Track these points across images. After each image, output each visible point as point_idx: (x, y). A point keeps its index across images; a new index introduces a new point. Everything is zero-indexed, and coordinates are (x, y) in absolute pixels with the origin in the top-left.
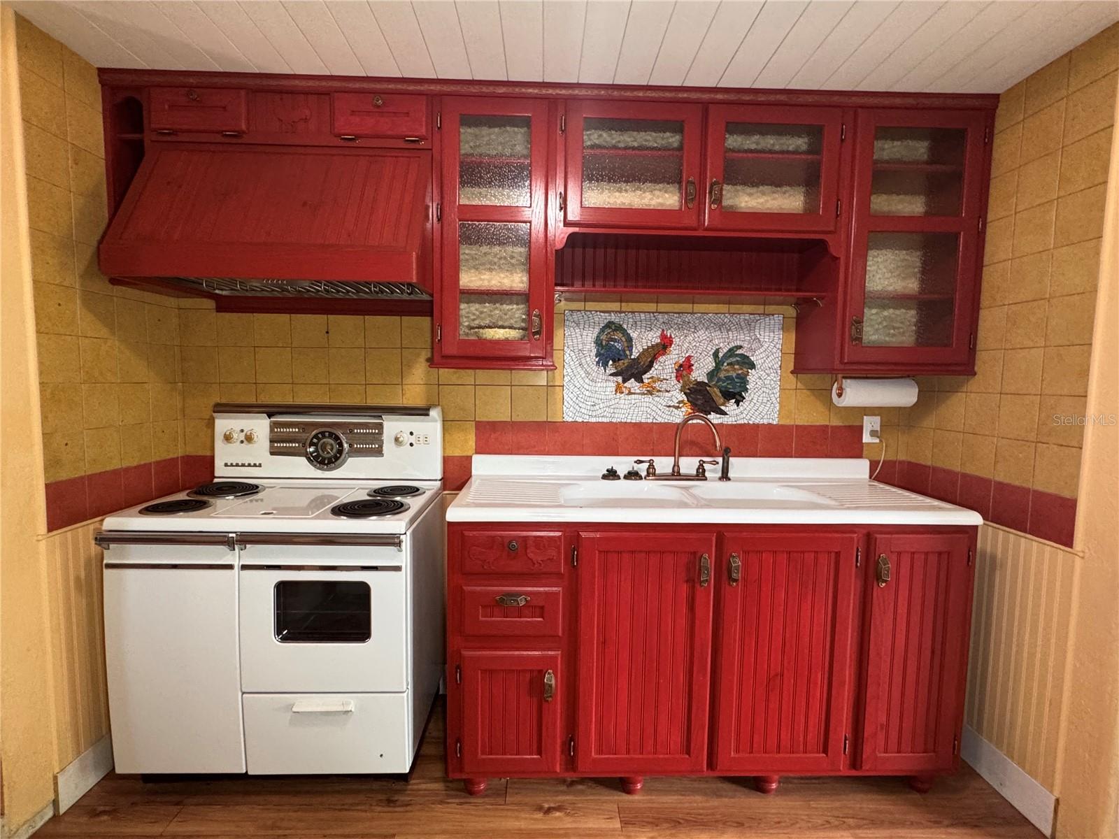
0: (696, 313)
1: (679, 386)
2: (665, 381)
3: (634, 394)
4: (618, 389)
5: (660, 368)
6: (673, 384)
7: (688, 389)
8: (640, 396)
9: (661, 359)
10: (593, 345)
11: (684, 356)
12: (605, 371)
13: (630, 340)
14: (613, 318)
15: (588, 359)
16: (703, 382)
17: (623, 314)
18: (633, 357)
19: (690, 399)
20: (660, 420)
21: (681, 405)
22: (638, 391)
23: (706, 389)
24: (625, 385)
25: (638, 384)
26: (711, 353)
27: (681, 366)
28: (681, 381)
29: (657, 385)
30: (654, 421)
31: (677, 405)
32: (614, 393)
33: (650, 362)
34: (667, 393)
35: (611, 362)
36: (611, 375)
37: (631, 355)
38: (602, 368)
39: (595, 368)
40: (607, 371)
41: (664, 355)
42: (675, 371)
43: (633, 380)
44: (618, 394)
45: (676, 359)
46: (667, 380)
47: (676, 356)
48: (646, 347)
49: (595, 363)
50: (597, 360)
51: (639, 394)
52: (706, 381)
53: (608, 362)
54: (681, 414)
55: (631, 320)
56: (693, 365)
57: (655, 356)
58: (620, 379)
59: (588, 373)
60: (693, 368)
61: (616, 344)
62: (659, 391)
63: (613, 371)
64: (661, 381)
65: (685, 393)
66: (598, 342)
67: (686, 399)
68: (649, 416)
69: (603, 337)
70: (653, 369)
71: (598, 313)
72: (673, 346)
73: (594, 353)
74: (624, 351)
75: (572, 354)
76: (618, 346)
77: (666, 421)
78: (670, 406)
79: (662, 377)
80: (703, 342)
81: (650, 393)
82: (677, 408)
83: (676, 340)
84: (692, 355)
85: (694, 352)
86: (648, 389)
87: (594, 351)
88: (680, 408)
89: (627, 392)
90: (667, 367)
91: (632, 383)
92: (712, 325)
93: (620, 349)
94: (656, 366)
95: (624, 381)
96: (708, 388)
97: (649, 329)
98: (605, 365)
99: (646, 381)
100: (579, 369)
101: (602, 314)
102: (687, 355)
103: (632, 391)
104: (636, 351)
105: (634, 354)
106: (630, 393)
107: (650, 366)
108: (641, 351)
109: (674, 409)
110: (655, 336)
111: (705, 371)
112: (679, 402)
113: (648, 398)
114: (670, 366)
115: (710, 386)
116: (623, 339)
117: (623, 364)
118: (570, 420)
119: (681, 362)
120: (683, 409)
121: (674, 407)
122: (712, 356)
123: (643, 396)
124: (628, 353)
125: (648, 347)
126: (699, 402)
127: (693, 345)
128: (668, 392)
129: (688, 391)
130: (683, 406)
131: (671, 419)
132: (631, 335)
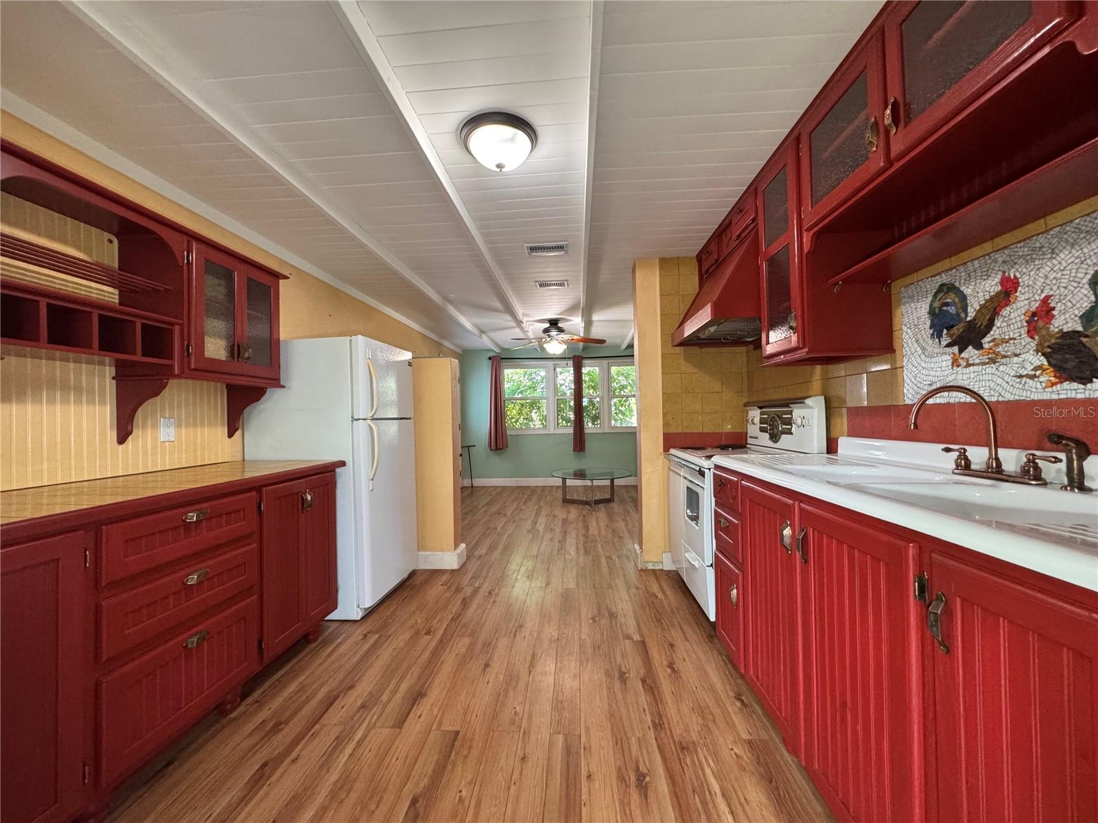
0: (1051, 229)
1: (1033, 344)
2: (1012, 342)
3: (973, 365)
4: (955, 363)
5: (1005, 324)
6: (1023, 344)
7: (1049, 347)
8: (980, 367)
9: (1005, 312)
10: (927, 316)
12: (940, 343)
13: (963, 298)
15: (923, 332)
16: (1075, 332)
17: (954, 271)
18: (969, 319)
19: (1054, 362)
20: (1009, 397)
21: (1038, 373)
22: (977, 361)
23: (1081, 342)
24: (962, 355)
25: (976, 352)
26: (1085, 281)
27: (1034, 314)
28: (1037, 338)
29: (1000, 349)
30: (1001, 399)
31: (1033, 373)
33: (989, 319)
34: (1016, 358)
35: (945, 331)
36: (947, 346)
37: (966, 316)
38: (937, 340)
39: (930, 342)
40: (942, 343)
41: (1007, 305)
43: (970, 347)
44: (955, 368)
45: (1026, 307)
46: (1015, 339)
47: (1026, 302)
48: (983, 302)
49: (930, 336)
50: (931, 332)
51: (978, 364)
52: (1080, 329)
53: (942, 332)
54: (1039, 386)
55: (963, 274)
56: (1053, 309)
57: (995, 309)
58: (956, 349)
59: (923, 349)
60: (1055, 313)
61: (949, 308)
62: (1004, 357)
63: (948, 341)
64: (1007, 342)
65: (1043, 354)
68: (992, 393)
69: (937, 304)
70: (994, 328)
71: (930, 279)
72: (1020, 289)
73: (929, 325)
74: (958, 315)
75: (909, 331)
76: (952, 310)
77: (1017, 398)
78: (1021, 376)
79: (1007, 337)
80: (1070, 267)
81: (993, 361)
82: (1033, 377)
83: (1024, 280)
85: (1055, 288)
86: (990, 356)
88: (1038, 377)
89: (965, 364)
90: (1014, 321)
91: (970, 352)
92: (1082, 236)
93: (954, 313)
94: (998, 323)
95: (961, 351)
96: (1084, 340)
97: (986, 277)
98: (940, 336)
99: (986, 346)
100: (916, 345)
101: (933, 279)
103: (971, 362)
104: (972, 310)
105: (969, 314)
106: (968, 365)
107: (990, 325)
108: (978, 308)
109: (1028, 380)
110: (994, 283)
111: (1077, 312)
113: (991, 369)
114: (1018, 319)
115: (1086, 336)
116: (957, 300)
117: (958, 329)
118: (911, 403)
119: (1033, 309)
121: (1028, 376)
122: (1087, 286)
123: (984, 367)
124: (963, 315)
125: (987, 301)
126: (1069, 365)
127: (1052, 277)
128: (1016, 355)
129: (1049, 350)
130: (1042, 374)
131: (1024, 394)
132: (965, 292)
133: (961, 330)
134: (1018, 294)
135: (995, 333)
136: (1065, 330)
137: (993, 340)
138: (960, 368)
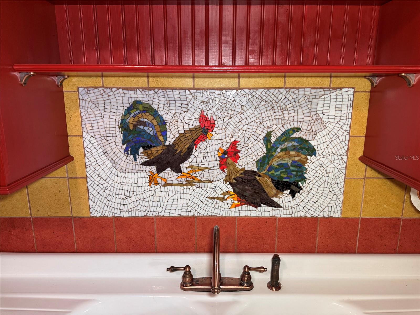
0: (242, 89)
1: (224, 175)
2: (207, 170)
3: (172, 185)
4: (152, 181)
5: (201, 155)
6: (216, 173)
7: (234, 179)
8: (179, 187)
9: (202, 145)
10: (118, 129)
11: (228, 141)
12: (135, 160)
13: (163, 123)
14: (140, 96)
15: (113, 145)
16: (252, 171)
17: (152, 92)
18: (167, 143)
19: (237, 190)
20: (203, 213)
21: (226, 197)
22: (176, 182)
23: (255, 179)
24: (161, 175)
25: (175, 174)
26: (261, 137)
27: (225, 153)
28: (226, 171)
29: (197, 175)
30: (196, 214)
31: (222, 196)
32: (148, 184)
33: (188, 149)
34: (210, 184)
35: (141, 150)
36: (144, 164)
37: (165, 140)
38: (132, 157)
39: (124, 157)
40: (138, 160)
41: (204, 140)
42: (218, 159)
43: (169, 169)
44: (153, 186)
45: (220, 145)
46: (210, 169)
47: (219, 141)
48: (183, 132)
49: (122, 151)
50: (124, 147)
51: (177, 185)
52: (256, 170)
53: (138, 149)
54: (226, 206)
55: (162, 99)
56: (239, 152)
57: (194, 141)
58: (154, 169)
59: (114, 163)
60: (240, 155)
61: (146, 128)
63: (145, 160)
64: (203, 170)
65: (230, 184)
66: (124, 126)
67: (232, 190)
68: (189, 209)
69: (130, 120)
70: (192, 157)
71: (121, 90)
72: (215, 129)
73: (121, 140)
74: (156, 137)
75: (93, 140)
76: (150, 130)
77: (210, 214)
78: (213, 198)
79: (203, 166)
80: (252, 124)
81: (190, 183)
82: (222, 199)
83: (218, 123)
84: (239, 139)
85: (241, 136)
86: (188, 179)
87: (120, 137)
88: (226, 200)
89: (163, 183)
90: (209, 154)
91: (168, 173)
92: (263, 103)
93: (152, 133)
94: (196, 152)
95: (159, 171)
96: (258, 178)
97: (186, 110)
98: (135, 153)
99: (184, 170)
100: (104, 157)
101: (125, 92)
102: (233, 140)
103: (168, 182)
104: (172, 136)
105: (168, 139)
106: (166, 184)
107: (189, 153)
108: (177, 135)
109: (218, 201)
110: (193, 118)
111: (254, 158)
112: (224, 194)
113: (188, 190)
114: (213, 153)
115: (260, 176)
116: (155, 122)
117: (156, 151)
118: (99, 215)
119: (225, 148)
120: (229, 201)
121: (218, 198)
122: (262, 141)
123: (182, 188)
124: (161, 138)
125: (186, 132)
126: (248, 194)
127: (240, 128)
128: (211, 182)
129: (234, 181)
130: (229, 198)
131: (216, 212)
132: (164, 117)
133: (160, 152)
134: (213, 133)
135: (192, 160)
136: (246, 169)
137: (191, 166)
138: (158, 186)
